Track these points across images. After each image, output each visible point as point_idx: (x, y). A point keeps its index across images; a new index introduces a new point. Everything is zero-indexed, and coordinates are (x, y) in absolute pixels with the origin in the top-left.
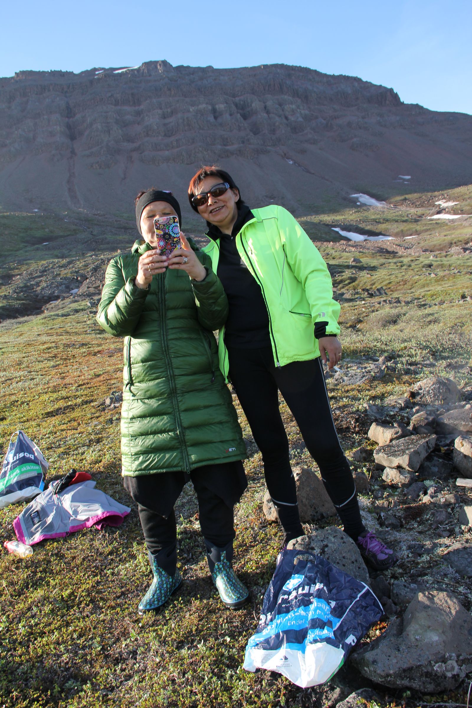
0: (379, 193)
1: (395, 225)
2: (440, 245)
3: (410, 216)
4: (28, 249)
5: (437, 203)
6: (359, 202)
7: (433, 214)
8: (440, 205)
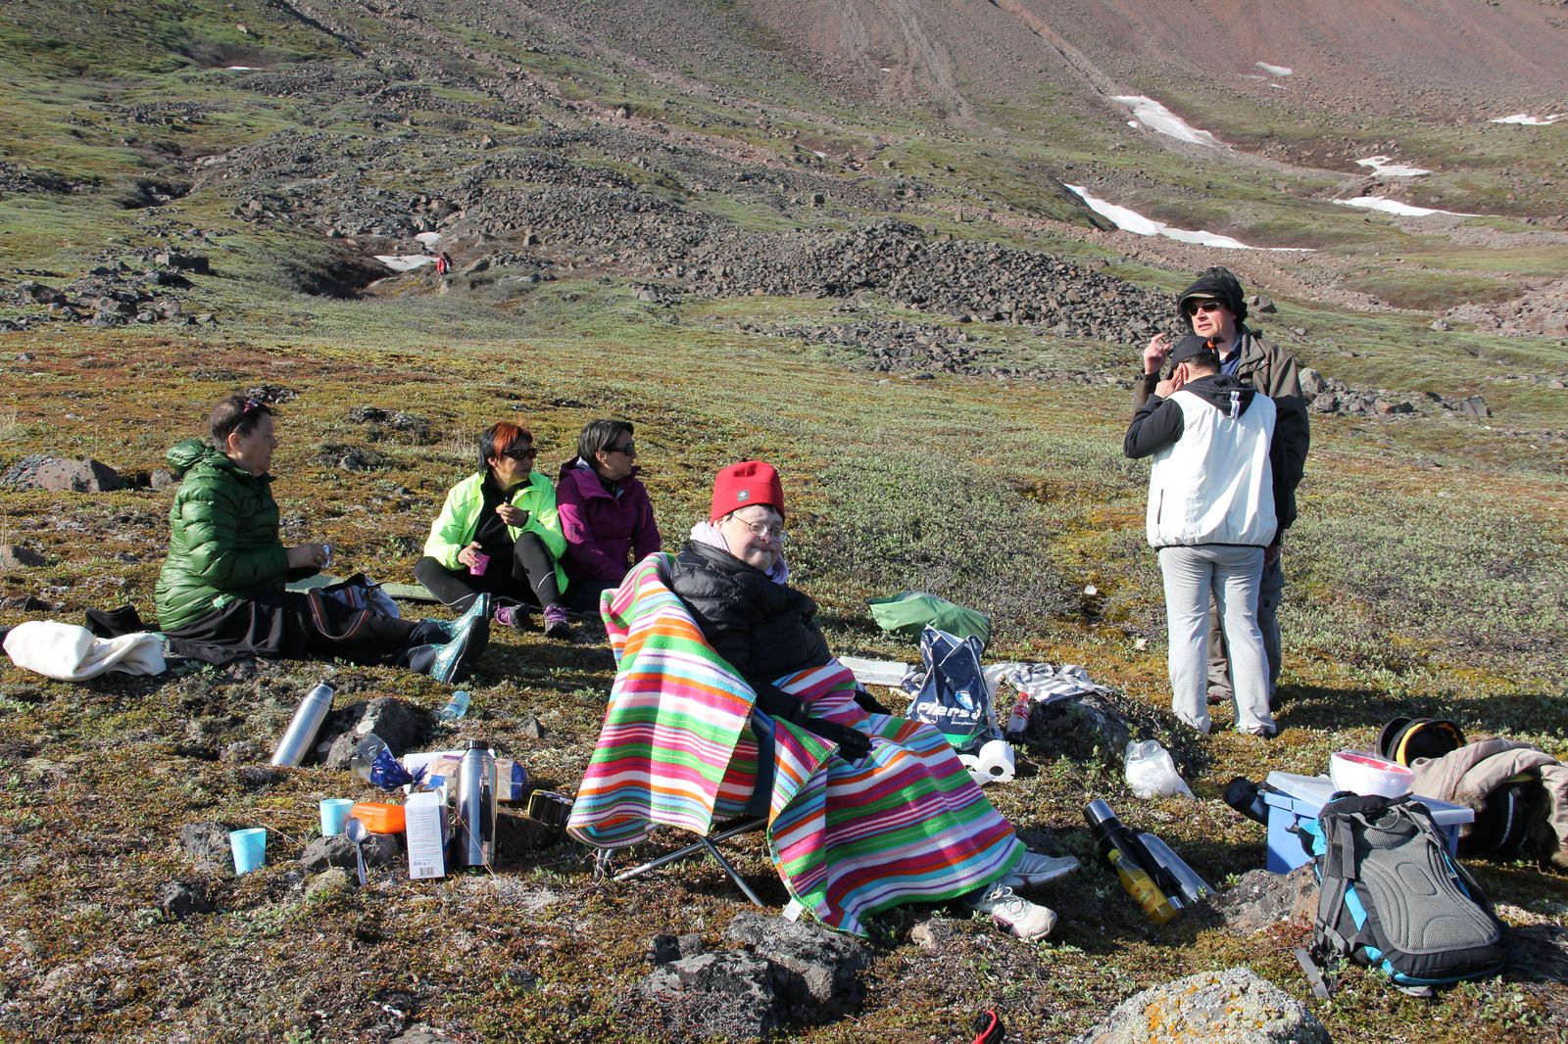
0: (1196, 104)
1: (1248, 209)
2: (1421, 291)
3: (1281, 186)
4: (190, 72)
5: (1363, 162)
6: (1136, 119)
7: (1349, 194)
8: (1371, 168)
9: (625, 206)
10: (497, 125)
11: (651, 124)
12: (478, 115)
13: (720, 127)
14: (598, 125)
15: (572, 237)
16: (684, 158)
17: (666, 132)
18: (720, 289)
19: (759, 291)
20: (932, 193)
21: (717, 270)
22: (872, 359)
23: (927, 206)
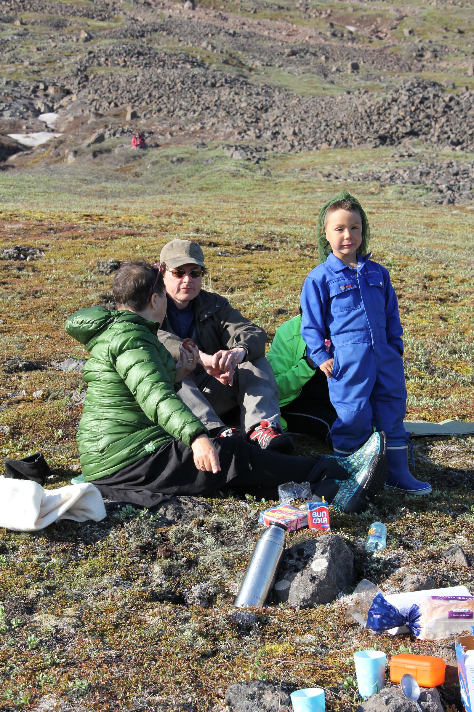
9: (205, 83)
10: (90, 22)
11: (213, 13)
12: (74, 14)
13: (268, 12)
14: (170, 17)
15: (165, 111)
16: (242, 40)
17: (225, 19)
18: (293, 146)
19: (325, 146)
20: (447, 53)
21: (288, 131)
22: (438, 195)
23: (443, 65)
